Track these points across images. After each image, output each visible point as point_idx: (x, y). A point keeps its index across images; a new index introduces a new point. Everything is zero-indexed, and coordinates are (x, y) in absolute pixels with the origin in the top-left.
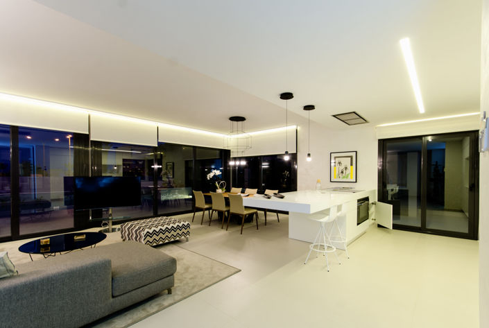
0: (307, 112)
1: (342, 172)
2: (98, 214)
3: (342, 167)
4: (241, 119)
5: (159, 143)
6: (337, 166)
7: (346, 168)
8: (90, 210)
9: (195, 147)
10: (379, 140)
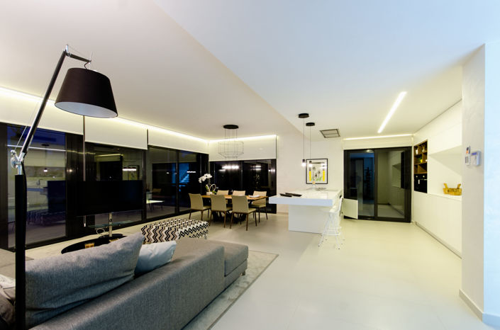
0: (309, 127)
1: (316, 176)
2: (91, 221)
3: (316, 172)
4: (235, 127)
5: (149, 146)
6: (312, 170)
7: (319, 172)
8: (85, 217)
9: (178, 151)
10: (345, 151)
